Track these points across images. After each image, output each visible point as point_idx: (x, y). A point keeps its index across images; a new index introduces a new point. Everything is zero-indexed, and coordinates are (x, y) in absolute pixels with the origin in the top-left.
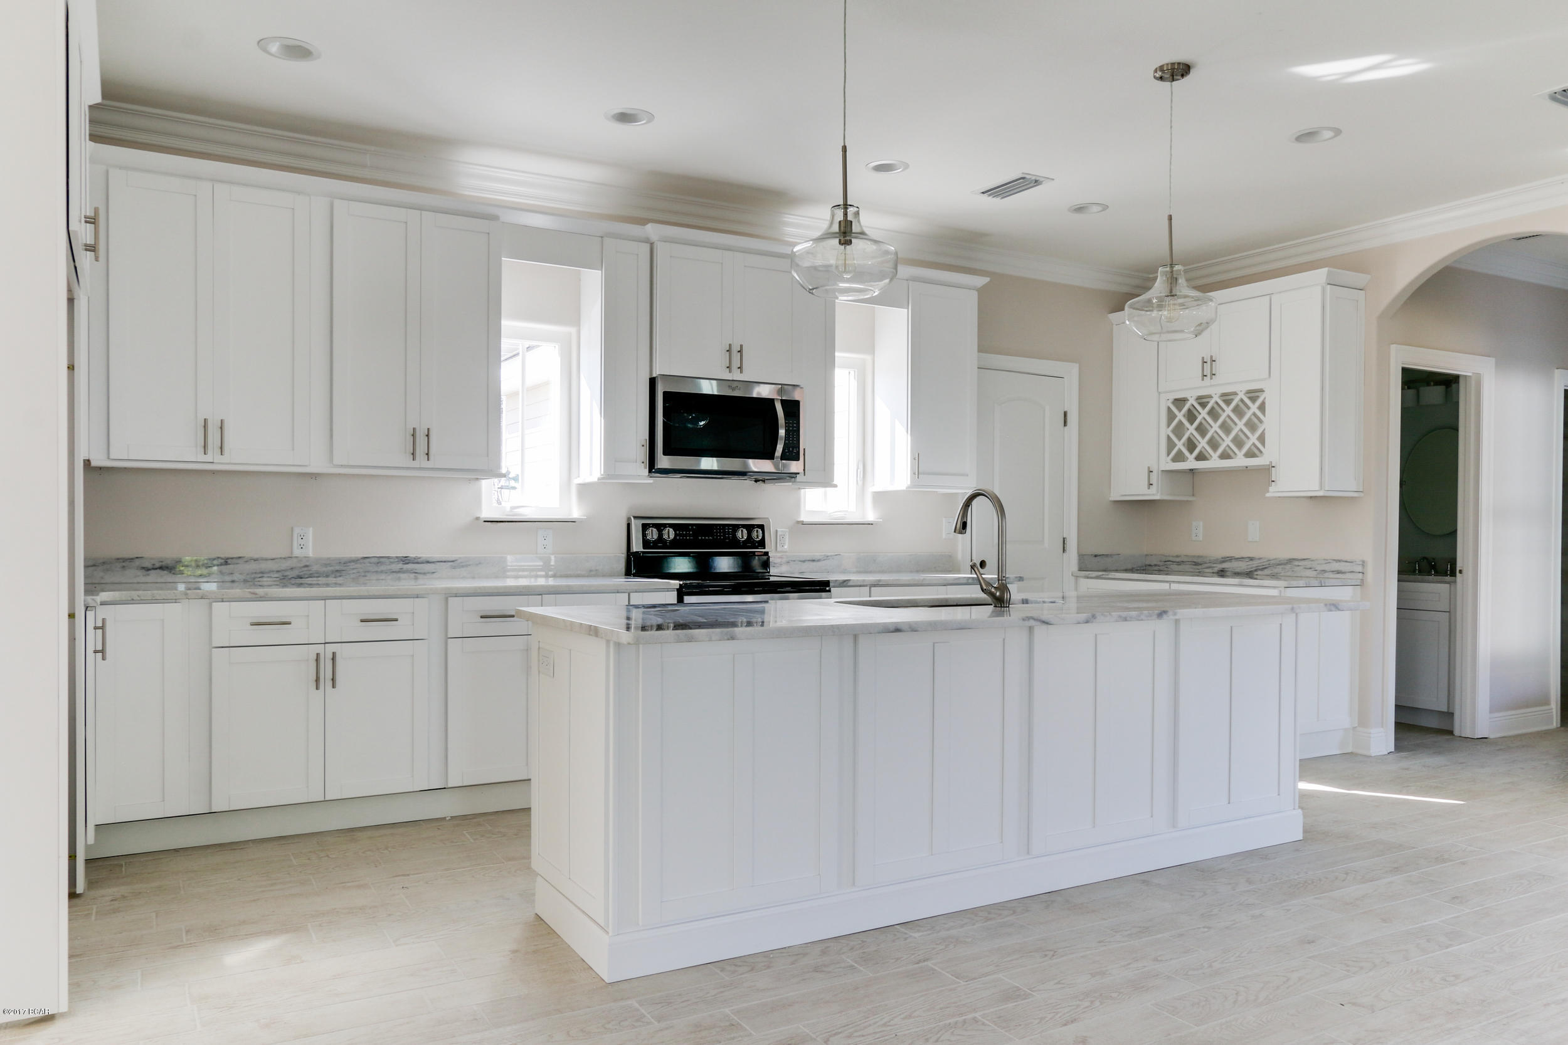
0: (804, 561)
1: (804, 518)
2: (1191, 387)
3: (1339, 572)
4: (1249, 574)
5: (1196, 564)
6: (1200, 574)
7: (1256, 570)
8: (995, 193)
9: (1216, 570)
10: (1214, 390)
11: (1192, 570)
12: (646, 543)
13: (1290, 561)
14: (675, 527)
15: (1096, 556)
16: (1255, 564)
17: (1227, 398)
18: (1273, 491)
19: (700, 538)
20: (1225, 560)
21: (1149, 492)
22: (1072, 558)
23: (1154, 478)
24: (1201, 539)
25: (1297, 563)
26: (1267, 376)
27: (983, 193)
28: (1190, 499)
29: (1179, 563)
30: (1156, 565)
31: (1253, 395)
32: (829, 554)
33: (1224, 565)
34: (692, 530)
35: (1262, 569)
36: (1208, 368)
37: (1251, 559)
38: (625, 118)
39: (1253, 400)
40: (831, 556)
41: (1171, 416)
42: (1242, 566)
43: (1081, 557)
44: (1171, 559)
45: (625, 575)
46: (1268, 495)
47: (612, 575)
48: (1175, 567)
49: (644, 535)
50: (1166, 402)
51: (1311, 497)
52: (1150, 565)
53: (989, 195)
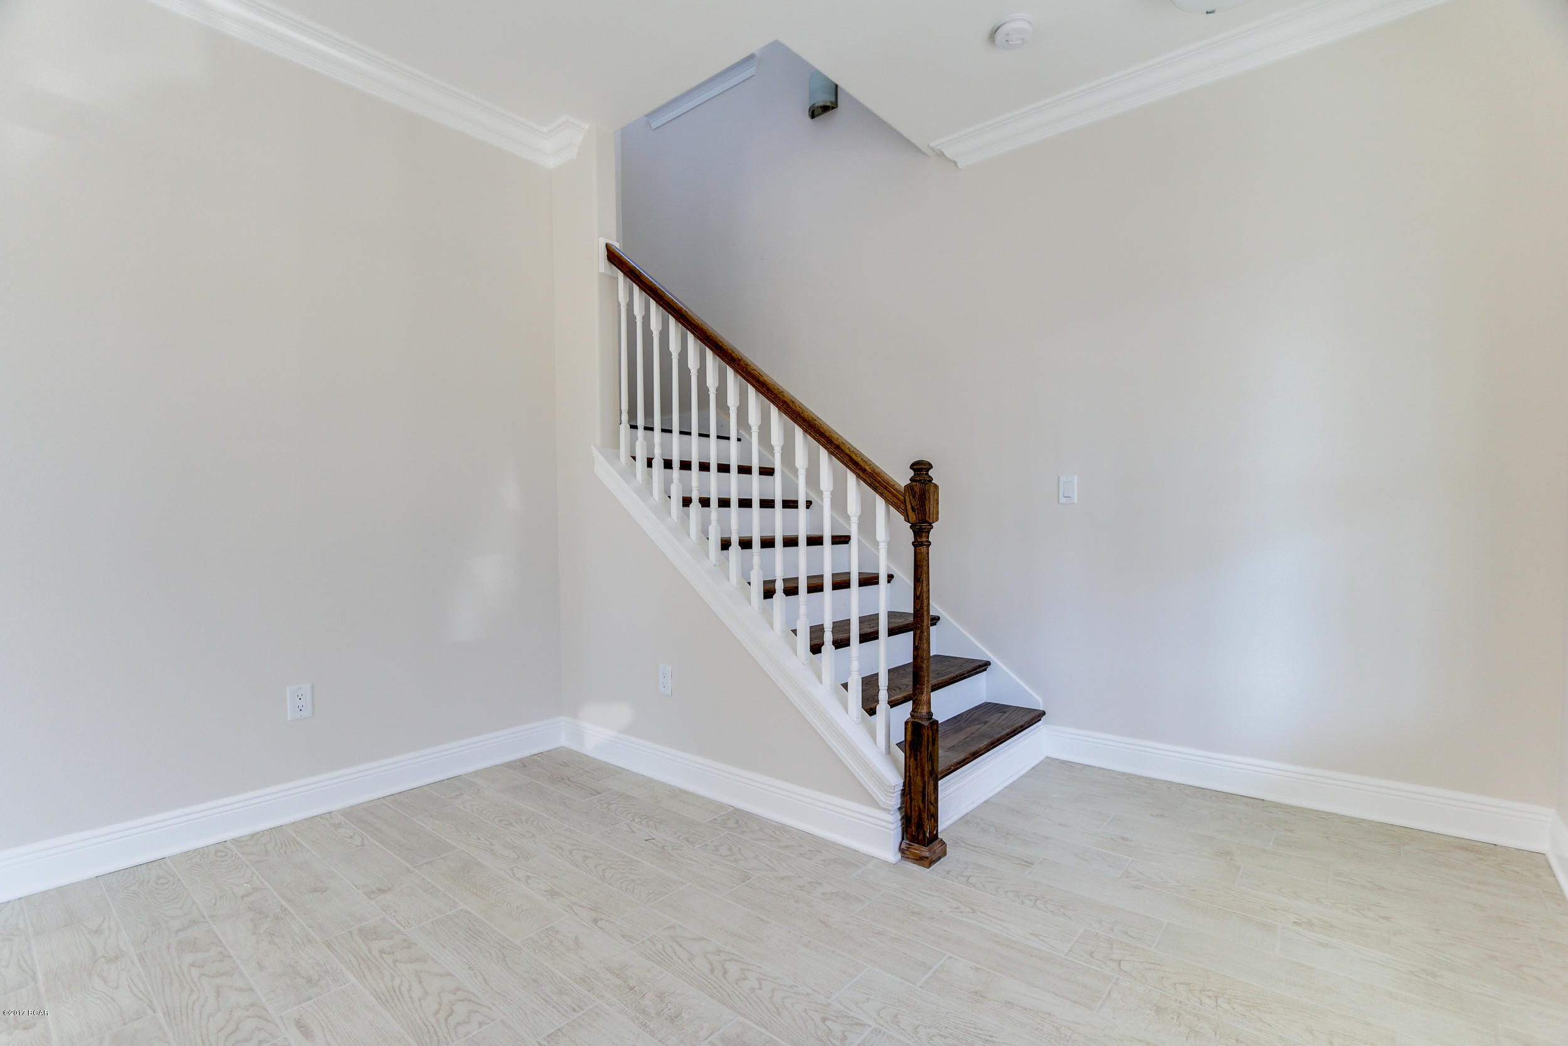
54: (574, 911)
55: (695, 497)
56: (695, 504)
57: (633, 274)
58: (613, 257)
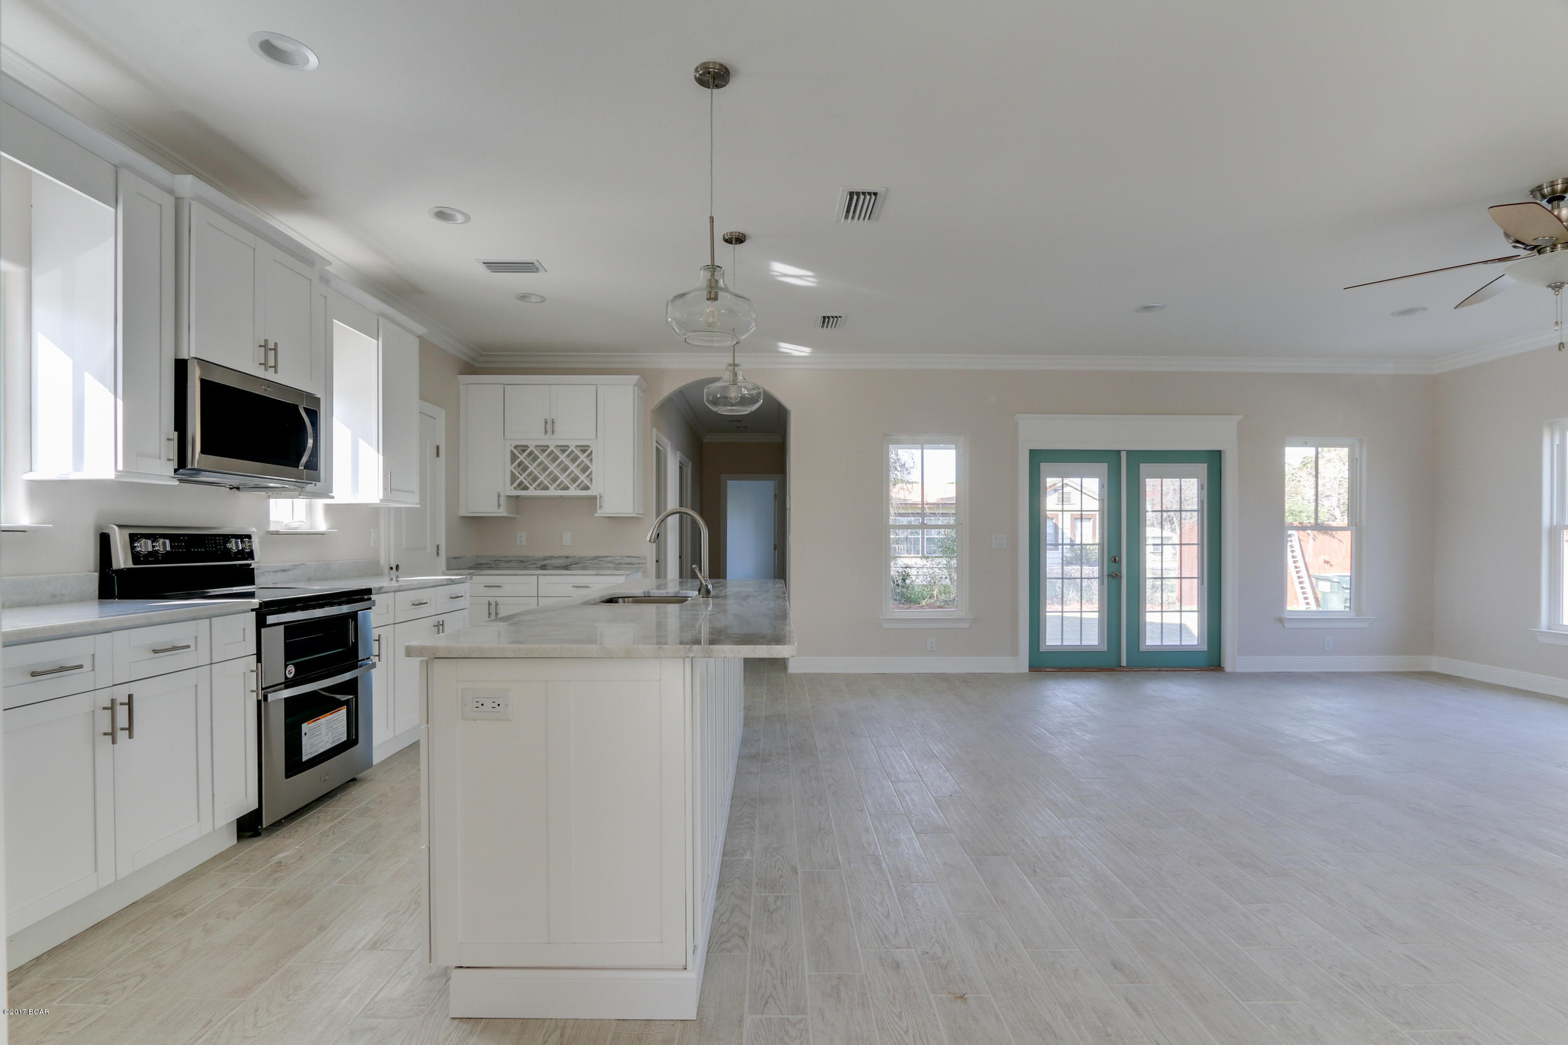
0: (276, 572)
1: (272, 528)
2: (534, 437)
3: (630, 564)
4: (566, 568)
5: (522, 562)
6: (525, 568)
7: (570, 565)
8: (489, 266)
9: (539, 565)
10: (552, 443)
11: (517, 566)
12: (136, 557)
13: (596, 558)
14: (173, 538)
15: (455, 558)
16: (569, 561)
17: (564, 449)
18: (600, 513)
19: (193, 550)
20: (545, 559)
21: (499, 510)
22: (442, 560)
23: (503, 501)
24: (524, 543)
25: (601, 559)
26: (595, 437)
27: (484, 263)
28: (517, 516)
29: (506, 562)
30: (486, 564)
31: (584, 449)
32: (296, 564)
33: (545, 562)
34: (183, 541)
35: (575, 564)
36: (549, 426)
37: (567, 557)
38: (270, 49)
39: (584, 451)
40: (297, 565)
41: (514, 457)
42: (561, 562)
43: (448, 559)
44: (499, 559)
45: (99, 598)
46: (596, 515)
47: (80, 600)
48: (503, 565)
49: (133, 548)
50: (509, 446)
51: (609, 517)
52: (481, 564)
53: (487, 266)
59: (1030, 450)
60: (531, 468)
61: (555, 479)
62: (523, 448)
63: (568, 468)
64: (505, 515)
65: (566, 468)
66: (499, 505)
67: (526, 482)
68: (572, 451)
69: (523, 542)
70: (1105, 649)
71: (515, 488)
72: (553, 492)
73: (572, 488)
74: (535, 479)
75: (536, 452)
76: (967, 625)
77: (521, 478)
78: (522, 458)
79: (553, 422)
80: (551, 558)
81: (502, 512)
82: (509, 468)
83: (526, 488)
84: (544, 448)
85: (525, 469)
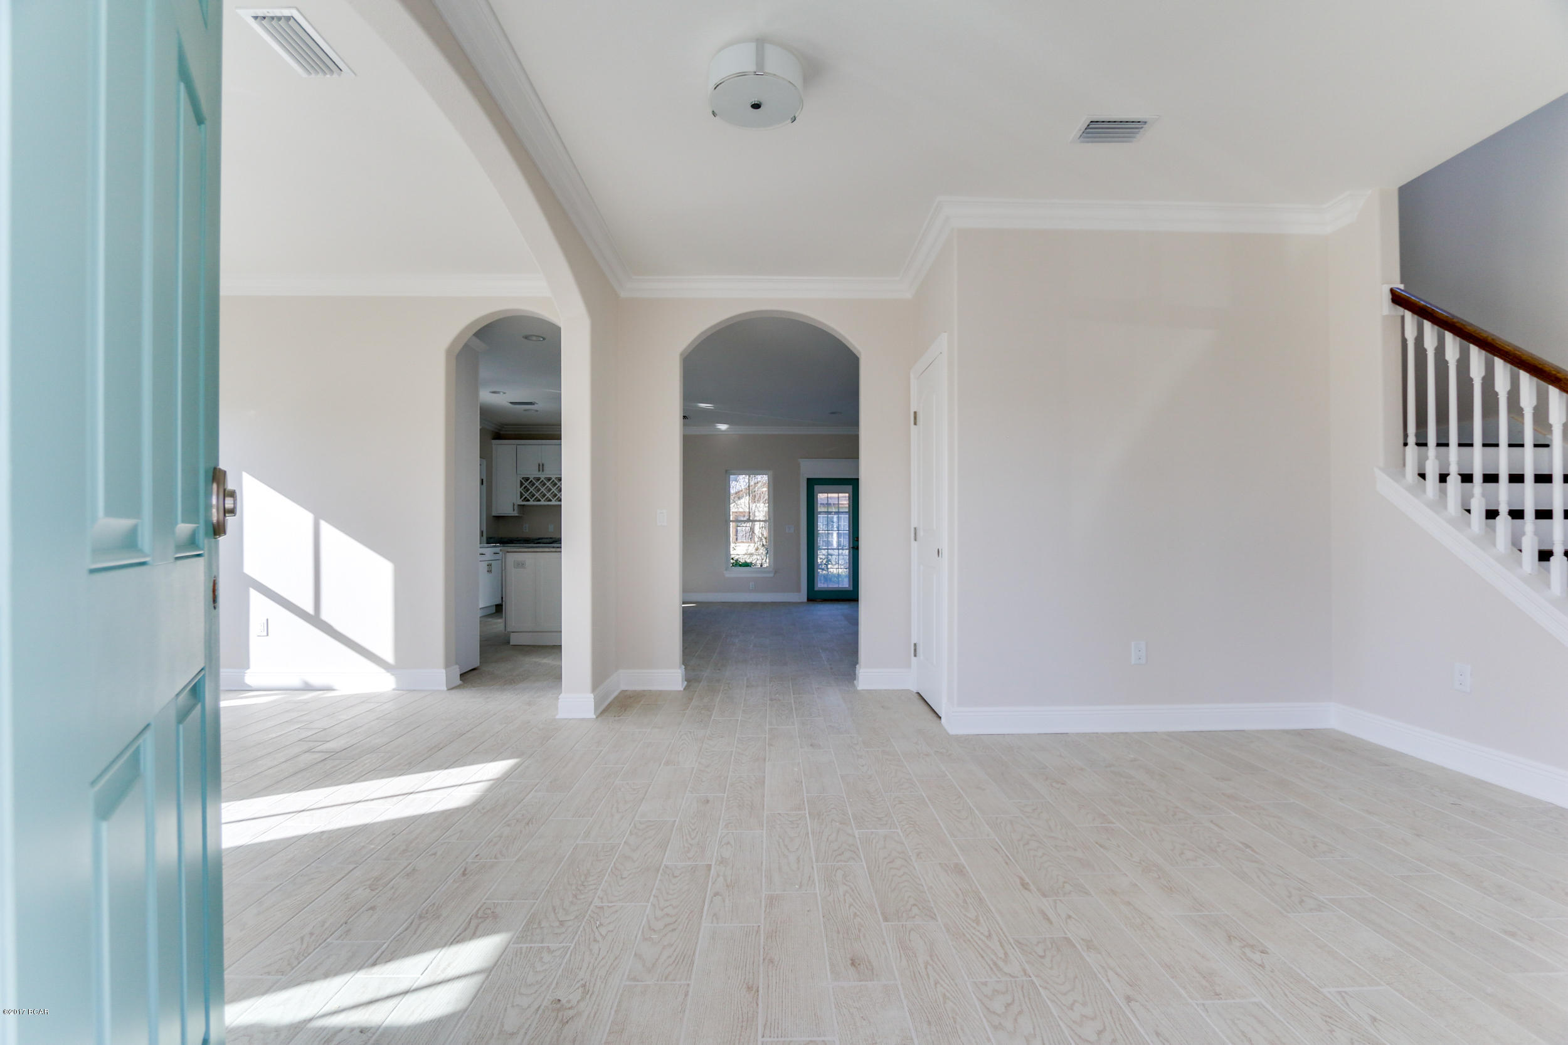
2: (533, 473)
6: (528, 544)
7: (553, 542)
9: (535, 542)
10: (543, 477)
11: (524, 543)
15: (490, 538)
16: (552, 540)
17: (549, 479)
20: (539, 539)
21: (513, 512)
22: (484, 539)
23: (516, 507)
28: (523, 516)
29: (518, 540)
30: (506, 541)
35: (555, 542)
36: (541, 467)
37: (551, 538)
41: (522, 484)
43: (487, 538)
44: (513, 539)
48: (515, 542)
50: (519, 479)
52: (503, 541)
54: (1107, 976)
55: (1504, 510)
56: (1503, 519)
57: (1423, 312)
58: (1398, 299)
59: (808, 479)
60: (531, 490)
61: (544, 495)
62: (527, 479)
63: (551, 489)
64: (517, 515)
65: (550, 490)
66: (514, 510)
67: (528, 497)
68: (553, 481)
69: (527, 530)
70: (851, 589)
71: (522, 501)
72: (543, 502)
73: (553, 500)
74: (533, 495)
75: (534, 481)
76: (772, 575)
77: (526, 495)
78: (526, 484)
79: (543, 465)
80: (542, 539)
81: (516, 513)
82: (519, 490)
83: (528, 500)
84: (538, 479)
85: (528, 490)
